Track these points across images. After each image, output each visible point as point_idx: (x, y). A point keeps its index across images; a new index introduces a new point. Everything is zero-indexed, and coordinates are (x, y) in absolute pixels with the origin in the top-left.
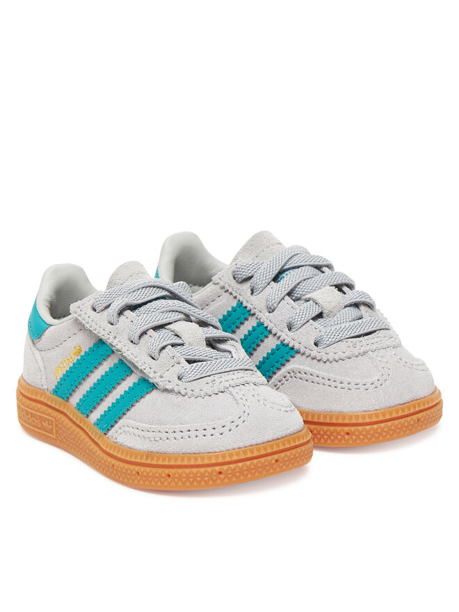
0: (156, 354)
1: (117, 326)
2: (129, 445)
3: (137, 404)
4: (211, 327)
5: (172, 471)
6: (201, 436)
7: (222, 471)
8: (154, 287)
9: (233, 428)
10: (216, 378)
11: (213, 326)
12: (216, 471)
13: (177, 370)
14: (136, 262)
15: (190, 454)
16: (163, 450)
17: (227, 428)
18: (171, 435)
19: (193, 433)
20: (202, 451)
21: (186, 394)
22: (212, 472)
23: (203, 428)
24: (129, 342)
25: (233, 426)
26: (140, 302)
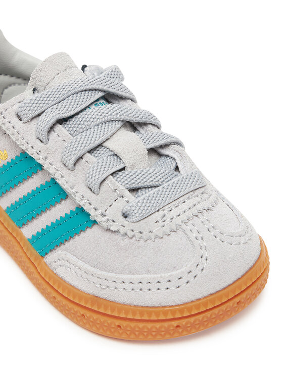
0: (95, 187)
1: (48, 146)
2: (71, 282)
3: (77, 237)
4: (150, 126)
5: (124, 324)
6: (154, 290)
7: (180, 325)
8: (86, 91)
9: (192, 280)
10: (166, 212)
11: (152, 124)
12: (173, 326)
13: (121, 205)
14: (62, 53)
15: (142, 307)
16: (111, 298)
17: (184, 280)
18: (120, 286)
19: (145, 286)
20: (157, 305)
21: (134, 236)
22: (169, 326)
23: (157, 281)
24: (63, 166)
25: (190, 277)
26: (72, 113)
